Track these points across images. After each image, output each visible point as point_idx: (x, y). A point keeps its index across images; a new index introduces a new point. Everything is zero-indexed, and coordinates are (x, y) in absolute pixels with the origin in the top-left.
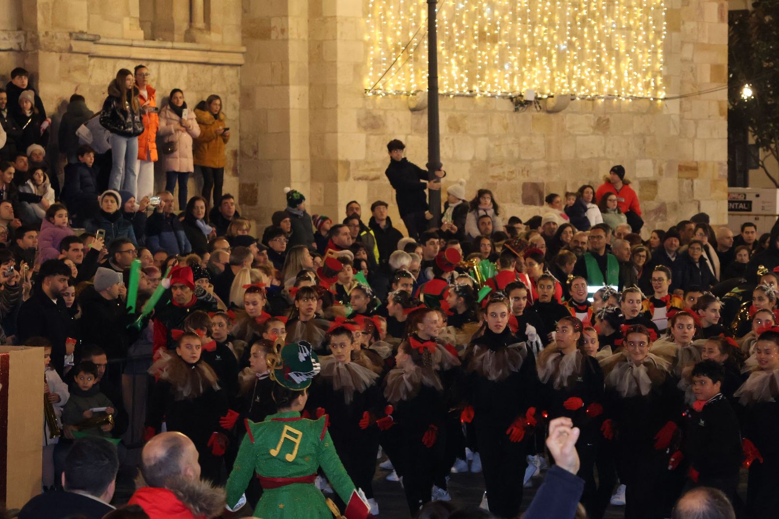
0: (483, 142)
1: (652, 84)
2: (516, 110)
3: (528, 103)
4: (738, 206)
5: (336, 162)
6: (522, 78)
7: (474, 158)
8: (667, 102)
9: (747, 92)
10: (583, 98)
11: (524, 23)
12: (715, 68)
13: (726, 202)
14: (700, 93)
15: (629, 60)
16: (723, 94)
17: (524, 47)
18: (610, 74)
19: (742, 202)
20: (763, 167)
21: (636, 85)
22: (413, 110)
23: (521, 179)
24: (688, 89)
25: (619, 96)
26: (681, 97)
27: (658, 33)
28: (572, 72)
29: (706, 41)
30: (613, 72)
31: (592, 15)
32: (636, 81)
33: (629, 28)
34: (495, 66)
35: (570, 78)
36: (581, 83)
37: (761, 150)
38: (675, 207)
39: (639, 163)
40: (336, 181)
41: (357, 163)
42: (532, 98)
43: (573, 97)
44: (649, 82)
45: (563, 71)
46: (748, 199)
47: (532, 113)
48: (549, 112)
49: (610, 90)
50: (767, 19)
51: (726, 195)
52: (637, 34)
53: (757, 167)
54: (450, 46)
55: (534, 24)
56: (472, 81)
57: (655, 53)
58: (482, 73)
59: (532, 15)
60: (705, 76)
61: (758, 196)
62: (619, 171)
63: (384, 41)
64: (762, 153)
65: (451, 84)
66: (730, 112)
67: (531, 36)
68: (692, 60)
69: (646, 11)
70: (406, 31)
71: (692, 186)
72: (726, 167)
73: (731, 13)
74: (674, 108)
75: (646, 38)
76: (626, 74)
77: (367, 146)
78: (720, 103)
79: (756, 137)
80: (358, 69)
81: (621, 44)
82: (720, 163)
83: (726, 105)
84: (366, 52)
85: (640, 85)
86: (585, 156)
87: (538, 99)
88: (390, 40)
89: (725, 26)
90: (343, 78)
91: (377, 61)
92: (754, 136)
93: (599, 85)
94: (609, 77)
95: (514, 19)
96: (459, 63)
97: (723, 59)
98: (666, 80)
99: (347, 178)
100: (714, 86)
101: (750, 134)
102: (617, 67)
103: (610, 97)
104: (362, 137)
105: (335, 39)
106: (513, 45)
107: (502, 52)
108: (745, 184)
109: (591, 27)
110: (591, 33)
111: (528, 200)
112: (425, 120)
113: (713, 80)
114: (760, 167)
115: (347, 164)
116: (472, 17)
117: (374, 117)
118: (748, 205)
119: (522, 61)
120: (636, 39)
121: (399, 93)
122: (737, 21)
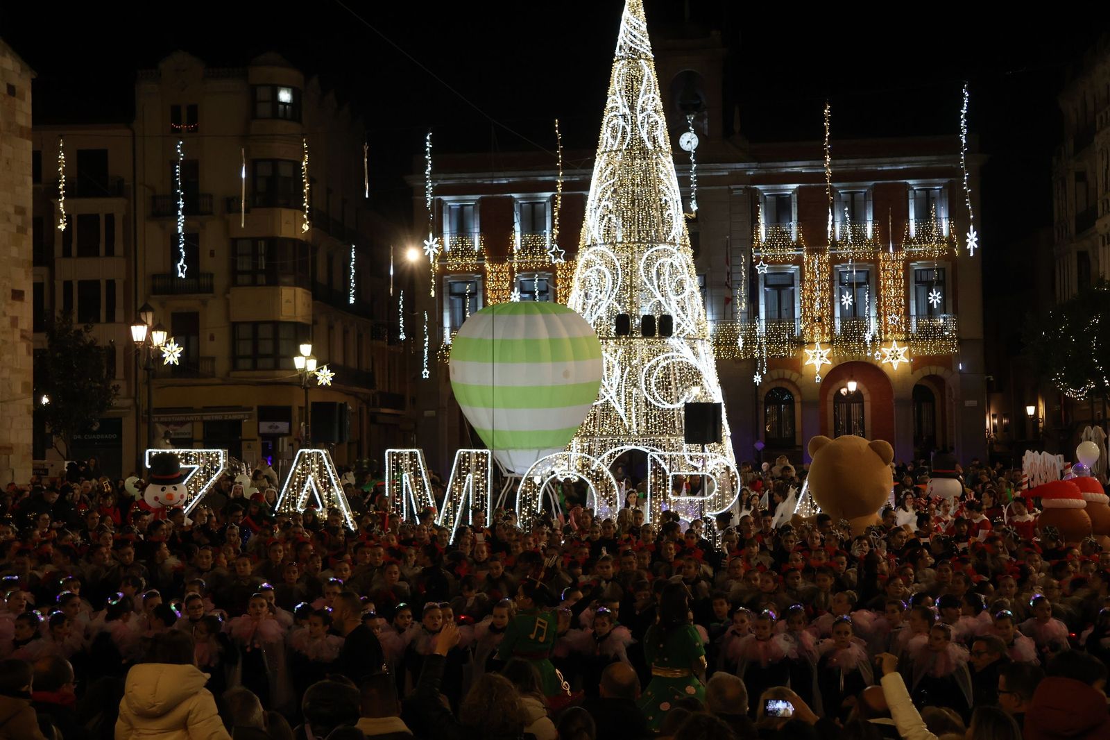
4: (39, 472)
9: (45, 400)
12: (25, 384)
13: (31, 470)
14: (15, 400)
16: (30, 401)
19: (42, 470)
20: (56, 447)
24: (7, 397)
29: (18, 367)
37: (54, 436)
46: (46, 467)
50: (58, 355)
51: (32, 465)
53: (51, 447)
60: (18, 389)
61: (52, 466)
64: (54, 438)
66: (34, 412)
68: (9, 379)
71: (9, 459)
72: (32, 447)
73: (34, 350)
78: (28, 406)
79: (51, 428)
82: (28, 445)
83: (32, 408)
89: (31, 359)
92: (49, 428)
97: (30, 379)
100: (24, 395)
101: (47, 427)
108: (43, 458)
113: (22, 392)
114: (54, 448)
118: (46, 472)
122: (39, 357)
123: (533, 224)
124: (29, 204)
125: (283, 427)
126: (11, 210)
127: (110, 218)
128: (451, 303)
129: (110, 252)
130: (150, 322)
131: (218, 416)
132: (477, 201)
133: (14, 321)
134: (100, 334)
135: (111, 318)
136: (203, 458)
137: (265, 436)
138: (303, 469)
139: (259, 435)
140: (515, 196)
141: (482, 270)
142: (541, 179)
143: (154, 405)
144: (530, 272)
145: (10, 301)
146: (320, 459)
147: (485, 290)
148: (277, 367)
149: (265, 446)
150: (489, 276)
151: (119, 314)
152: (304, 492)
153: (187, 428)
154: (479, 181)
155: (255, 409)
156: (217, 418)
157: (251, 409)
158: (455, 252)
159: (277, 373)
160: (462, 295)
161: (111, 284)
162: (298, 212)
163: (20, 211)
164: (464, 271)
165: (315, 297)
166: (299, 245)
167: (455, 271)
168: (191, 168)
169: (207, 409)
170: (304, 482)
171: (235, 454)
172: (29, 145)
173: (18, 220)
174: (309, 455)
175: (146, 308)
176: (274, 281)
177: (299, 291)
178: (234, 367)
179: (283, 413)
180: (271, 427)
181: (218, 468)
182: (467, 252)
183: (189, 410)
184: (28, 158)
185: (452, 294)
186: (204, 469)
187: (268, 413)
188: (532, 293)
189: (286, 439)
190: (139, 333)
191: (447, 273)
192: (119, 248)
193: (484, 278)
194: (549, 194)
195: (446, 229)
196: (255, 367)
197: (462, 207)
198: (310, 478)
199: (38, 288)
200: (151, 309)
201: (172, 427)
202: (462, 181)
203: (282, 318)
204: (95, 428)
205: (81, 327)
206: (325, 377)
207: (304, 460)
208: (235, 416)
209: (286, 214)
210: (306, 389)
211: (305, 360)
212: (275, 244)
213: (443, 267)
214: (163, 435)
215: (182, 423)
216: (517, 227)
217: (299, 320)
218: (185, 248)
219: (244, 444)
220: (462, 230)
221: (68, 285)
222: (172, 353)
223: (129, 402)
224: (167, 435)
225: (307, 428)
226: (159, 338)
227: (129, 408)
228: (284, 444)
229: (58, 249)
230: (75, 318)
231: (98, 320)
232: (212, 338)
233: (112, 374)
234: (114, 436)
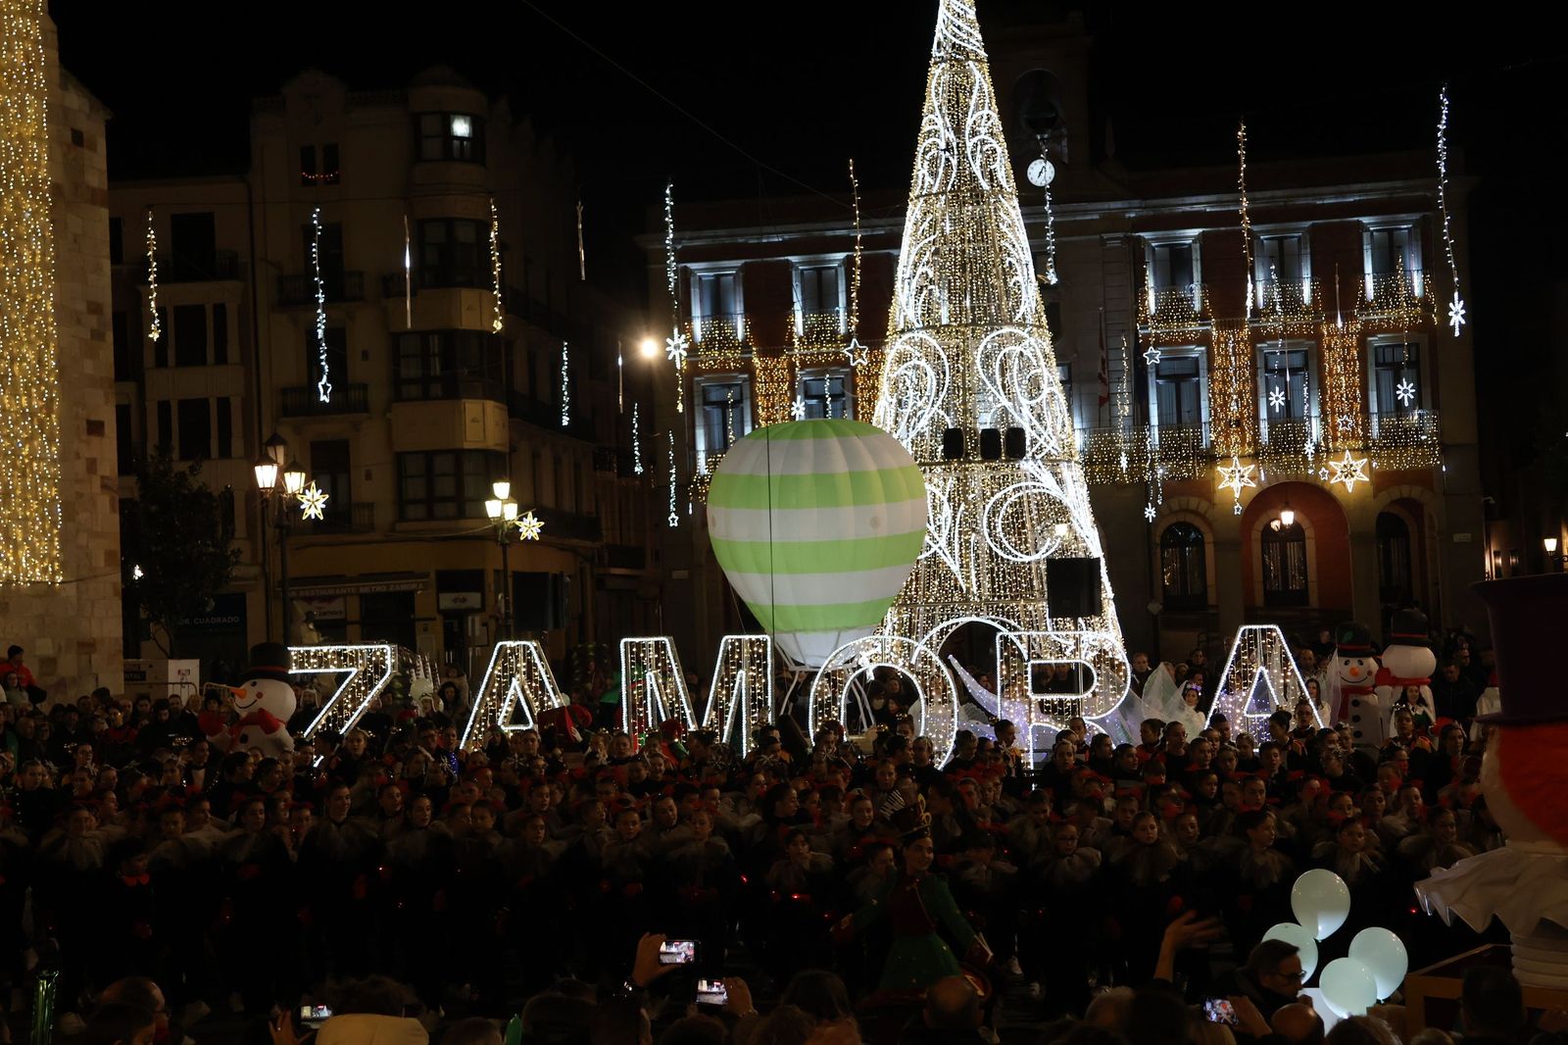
1: (50, 569)
4: (134, 676)
8: (64, 585)
9: (138, 573)
12: (109, 554)
13: (123, 674)
14: (95, 577)
15: (26, 547)
16: (117, 576)
18: (8, 560)
19: (137, 672)
20: (154, 639)
21: (34, 571)
24: (84, 573)
25: (17, 581)
26: (77, 581)
27: (54, 523)
29: (99, 530)
30: (11, 559)
32: (33, 567)
33: (26, 519)
37: (151, 624)
39: (38, 643)
44: (47, 567)
46: (142, 669)
49: (8, 575)
50: (153, 508)
51: (122, 666)
52: (34, 525)
53: (148, 640)
57: (51, 541)
60: (100, 561)
61: (151, 666)
62: (14, 649)
64: (152, 627)
66: (123, 591)
68: (87, 546)
69: (42, 504)
71: (90, 660)
72: (121, 642)
73: (121, 503)
74: (71, 589)
75: (42, 527)
76: (24, 560)
78: (115, 582)
79: (148, 612)
81: (18, 533)
82: (116, 639)
83: (120, 586)
85: (37, 570)
89: (116, 515)
92: (145, 612)
97: (116, 546)
98: (63, 566)
100: (108, 569)
101: (142, 610)
102: (15, 554)
103: (9, 582)
108: (138, 657)
113: (106, 565)
114: (152, 639)
118: (143, 674)
120: (34, 529)
122: (128, 512)
123: (820, 300)
124: (107, 299)
125: (473, 599)
126: (82, 307)
127: (220, 310)
128: (707, 417)
129: (221, 359)
130: (281, 460)
131: (380, 587)
132: (739, 269)
133: (92, 465)
134: (212, 476)
135: (225, 452)
136: (362, 658)
137: (447, 615)
138: (505, 669)
139: (439, 611)
140: (793, 259)
141: (748, 369)
142: (830, 233)
143: (293, 572)
144: (817, 369)
145: (85, 436)
146: (527, 656)
147: (753, 395)
148: (461, 516)
149: (447, 629)
150: (761, 377)
151: (237, 446)
152: (507, 702)
153: (337, 606)
154: (740, 240)
155: (433, 576)
156: (378, 590)
157: (426, 574)
158: (710, 343)
159: (462, 524)
160: (723, 406)
161: (224, 404)
162: (484, 299)
163: (95, 308)
164: (723, 370)
165: (511, 414)
166: (487, 342)
167: (711, 370)
169: (365, 577)
170: (506, 688)
171: (407, 650)
172: (104, 215)
173: (92, 321)
174: (514, 650)
175: (275, 441)
176: (453, 392)
177: (490, 404)
178: (401, 516)
179: (470, 579)
180: (456, 600)
181: (384, 672)
182: (727, 343)
183: (340, 579)
184: (103, 233)
185: (707, 403)
186: (365, 673)
187: (450, 580)
188: (821, 398)
189: (477, 619)
190: (266, 476)
191: (700, 373)
192: (233, 352)
193: (752, 379)
194: (842, 255)
195: (696, 309)
196: (430, 516)
197: (718, 277)
198: (515, 683)
199: (122, 415)
200: (282, 442)
201: (315, 604)
202: (716, 241)
203: (467, 445)
204: (209, 609)
205: (185, 467)
206: (531, 528)
207: (506, 656)
208: (404, 586)
209: (468, 297)
210: (504, 545)
211: (501, 504)
212: (453, 340)
213: (692, 365)
214: (305, 618)
215: (330, 599)
216: (798, 304)
217: (491, 446)
218: (328, 360)
219: (419, 626)
220: (718, 311)
221: (164, 407)
222: (314, 503)
223: (255, 571)
224: (309, 617)
225: (507, 602)
226: (294, 481)
227: (255, 579)
228: (474, 628)
229: (149, 359)
230: (176, 455)
231: (208, 457)
232: (369, 476)
233: (230, 534)
234: (235, 619)
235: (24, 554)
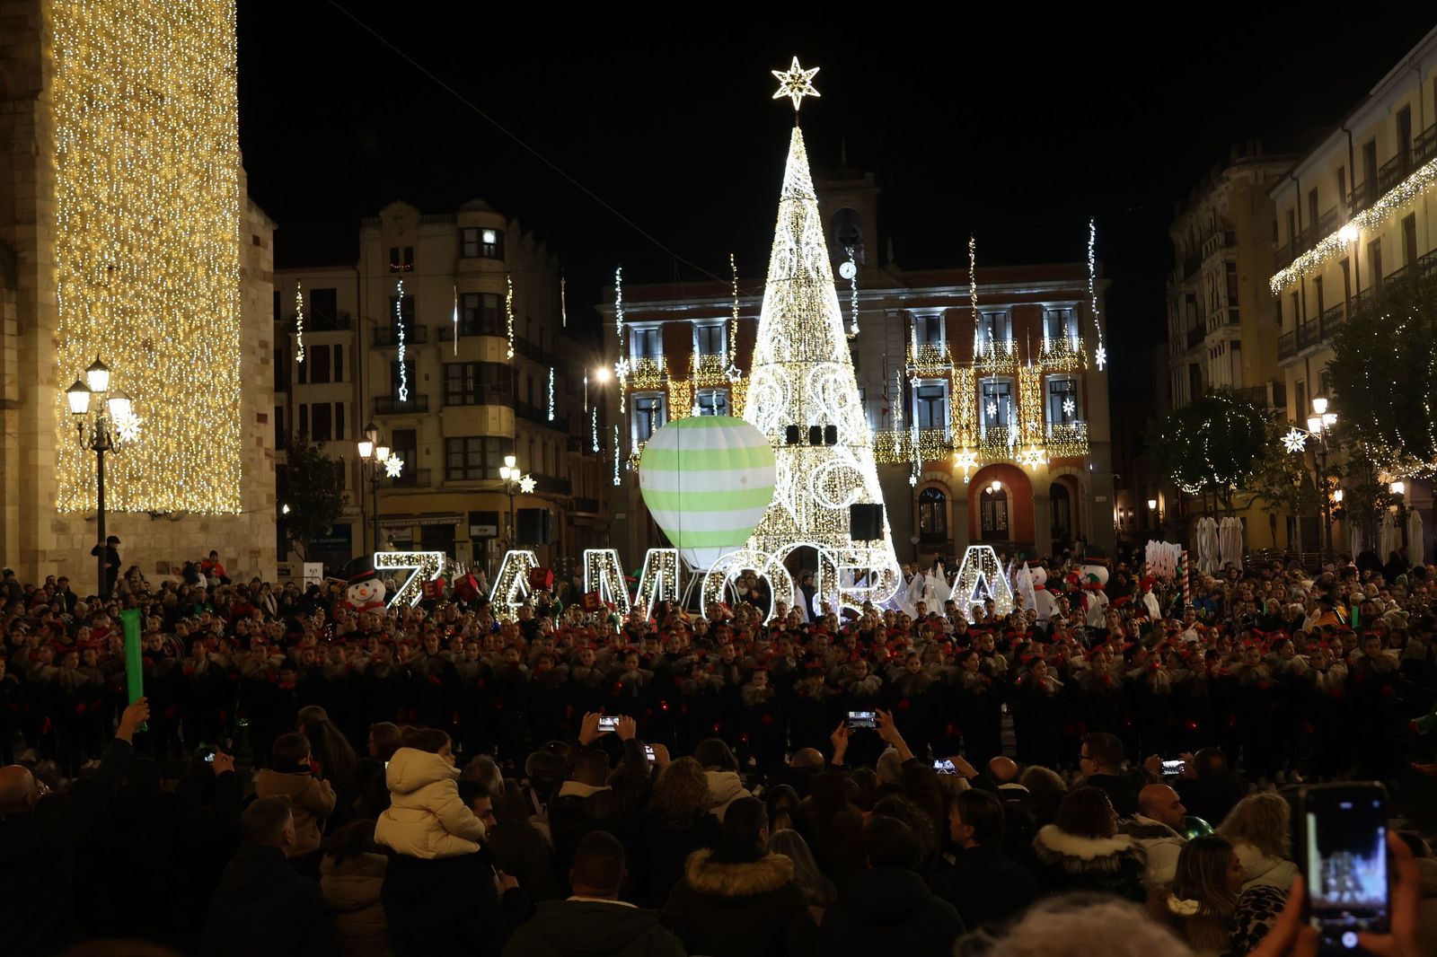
0: (132, 538)
1: (234, 504)
2: (153, 519)
3: (160, 515)
4: (283, 572)
5: (37, 552)
6: (156, 501)
7: (126, 548)
8: (242, 514)
9: (286, 509)
10: (193, 512)
11: (157, 469)
12: (269, 496)
13: (276, 569)
14: (261, 510)
15: (220, 490)
16: (274, 511)
17: (157, 484)
18: (209, 498)
19: (285, 570)
21: (224, 505)
22: (87, 520)
23: (155, 560)
24: (254, 507)
25: (214, 511)
26: (250, 512)
27: (237, 476)
28: (186, 497)
29: (263, 481)
30: (211, 497)
31: (197, 465)
32: (224, 503)
33: (220, 473)
34: (140, 495)
35: (185, 501)
36: (191, 504)
37: (294, 542)
38: (248, 574)
39: (227, 549)
40: (37, 562)
41: (51, 552)
42: (162, 512)
43: (187, 511)
44: (232, 503)
45: (181, 497)
46: (288, 568)
47: (163, 521)
48: (173, 520)
49: (209, 508)
50: (296, 469)
51: (276, 567)
52: (224, 477)
53: (292, 550)
54: (111, 482)
55: (163, 470)
56: (125, 502)
57: (235, 487)
58: (131, 498)
59: (162, 465)
60: (264, 500)
61: (293, 566)
62: (213, 553)
63: (69, 479)
65: (112, 504)
66: (277, 520)
67: (161, 477)
68: (256, 491)
69: (230, 464)
70: (83, 472)
71: (257, 561)
72: (276, 551)
73: (277, 465)
74: (246, 517)
75: (230, 479)
76: (218, 499)
77: (58, 542)
78: (272, 515)
79: (293, 534)
80: (52, 496)
81: (215, 481)
82: (272, 549)
83: (275, 517)
84: (58, 486)
85: (226, 505)
86: (195, 546)
87: (166, 514)
88: (72, 478)
89: (274, 473)
90: (42, 501)
91: (64, 491)
92: (290, 533)
93: (203, 505)
94: (208, 500)
95: (151, 467)
96: (117, 492)
97: (273, 491)
98: (241, 503)
99: (44, 561)
100: (268, 505)
101: (288, 532)
102: (213, 495)
103: (209, 511)
104: (54, 536)
105: (37, 478)
106: (150, 482)
107: (144, 486)
108: (286, 561)
109: (197, 473)
110: (197, 477)
111: (160, 572)
112: (96, 526)
113: (267, 503)
114: (294, 551)
115: (44, 552)
116: (125, 466)
117: (62, 524)
118: (289, 571)
119: (156, 491)
120: (224, 479)
121: (78, 510)
122: (280, 471)
123: (711, 346)
124: (271, 339)
125: (492, 530)
126: (256, 344)
127: (339, 348)
128: (638, 417)
129: (339, 378)
130: (374, 439)
131: (434, 522)
132: (661, 326)
133: (260, 441)
134: (332, 450)
135: (340, 436)
136: (423, 560)
137: (475, 539)
138: (512, 568)
139: (470, 537)
140: (694, 321)
141: (665, 389)
142: (717, 305)
143: (381, 511)
144: (708, 389)
145: (255, 424)
146: (526, 559)
147: (668, 405)
148: (485, 477)
149: (475, 548)
150: (673, 394)
151: (347, 432)
152: (514, 588)
153: (407, 532)
154: (661, 309)
155: (467, 515)
156: (433, 523)
157: (463, 514)
158: (641, 372)
159: (486, 482)
160: (649, 411)
161: (340, 406)
162: (502, 339)
163: (263, 345)
164: (649, 389)
165: (517, 415)
166: (503, 369)
167: (642, 389)
168: (409, 302)
169: (425, 515)
170: (513, 580)
171: (451, 555)
172: (271, 287)
173: (262, 352)
174: (517, 556)
175: (371, 428)
176: (481, 400)
177: (504, 408)
178: (447, 477)
179: (490, 518)
180: (481, 530)
181: (437, 569)
182: (652, 372)
183: (409, 516)
184: (270, 299)
185: (638, 409)
186: (425, 569)
187: (477, 518)
188: (711, 407)
189: (494, 541)
190: (365, 449)
191: (635, 390)
192: (346, 375)
193: (667, 395)
194: (724, 319)
195: (633, 351)
196: (465, 478)
197: (647, 331)
198: (518, 576)
199: (278, 411)
200: (376, 428)
201: (394, 531)
202: (646, 309)
203: (488, 434)
204: (328, 533)
205: (315, 444)
206: (528, 485)
207: (513, 560)
208: (448, 521)
209: (491, 342)
210: (511, 496)
211: (510, 470)
212: (480, 367)
213: (630, 386)
214: (387, 540)
215: (403, 528)
216: (696, 349)
217: (504, 435)
218: (405, 375)
219: (458, 546)
220: (647, 352)
221: (303, 408)
222: (394, 467)
223: (357, 510)
224: (390, 539)
225: (512, 531)
226: (383, 453)
227: (357, 515)
228: (492, 546)
229: (295, 377)
230: (310, 437)
231: (329, 439)
232: (428, 452)
233: (342, 487)
234: (345, 540)
235: (219, 495)
